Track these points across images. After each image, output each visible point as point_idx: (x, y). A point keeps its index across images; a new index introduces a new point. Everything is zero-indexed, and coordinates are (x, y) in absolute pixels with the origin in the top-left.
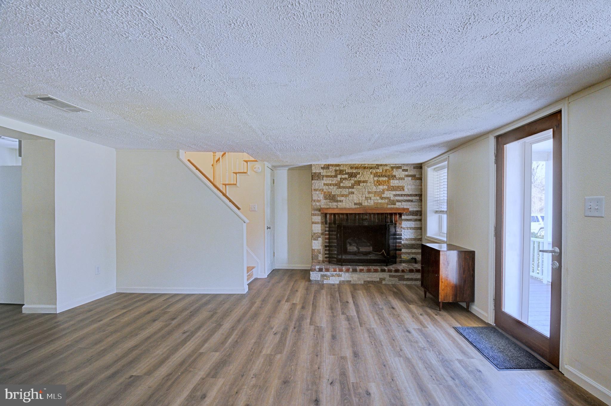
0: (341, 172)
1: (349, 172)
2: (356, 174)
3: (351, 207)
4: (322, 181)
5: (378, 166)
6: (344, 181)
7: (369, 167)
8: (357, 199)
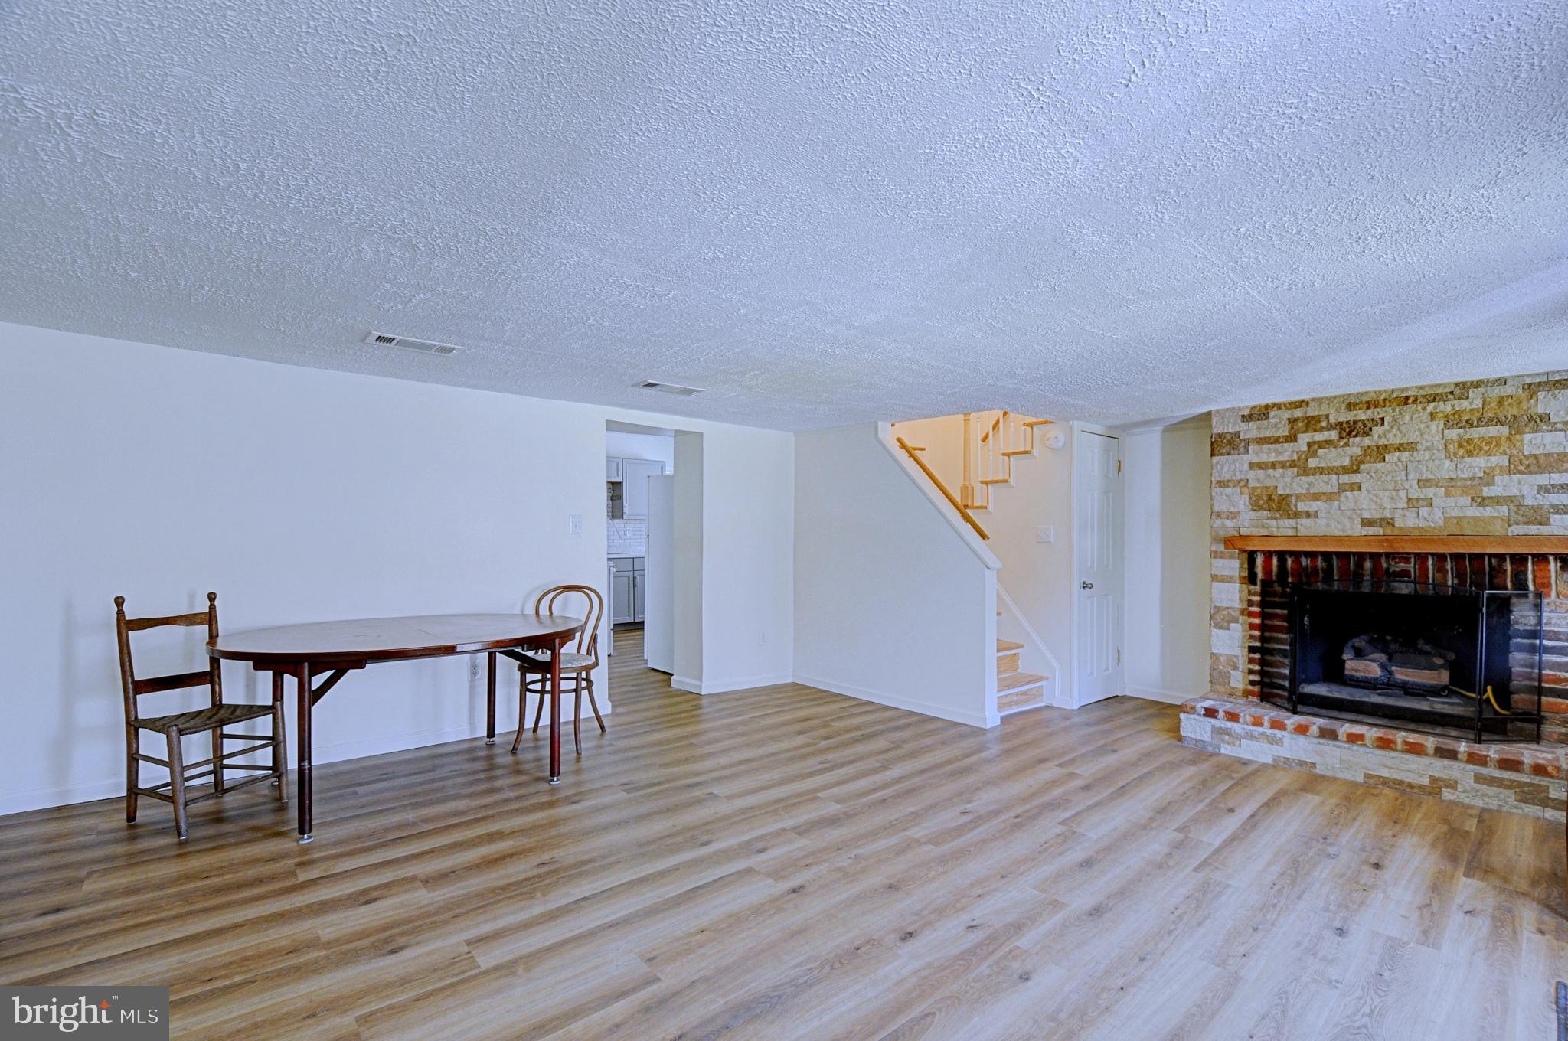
0: (1311, 423)
1: (1340, 420)
2: (1369, 425)
3: (1349, 533)
4: (1245, 457)
5: (1462, 389)
6: (1321, 452)
7: (1425, 396)
8: (1374, 507)
